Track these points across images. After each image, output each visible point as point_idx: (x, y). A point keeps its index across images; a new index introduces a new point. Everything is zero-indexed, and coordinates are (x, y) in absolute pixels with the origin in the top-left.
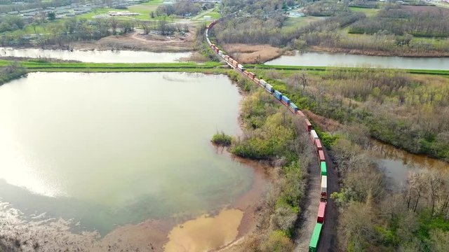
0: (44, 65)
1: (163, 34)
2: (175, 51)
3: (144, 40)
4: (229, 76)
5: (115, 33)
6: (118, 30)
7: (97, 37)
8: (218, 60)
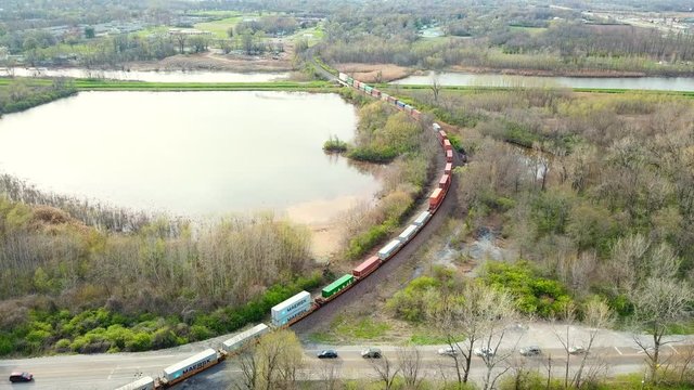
0: (94, 85)
1: (249, 54)
2: (268, 72)
3: (225, 60)
4: (342, 94)
5: (183, 53)
6: (187, 49)
7: (160, 57)
8: (325, 79)
